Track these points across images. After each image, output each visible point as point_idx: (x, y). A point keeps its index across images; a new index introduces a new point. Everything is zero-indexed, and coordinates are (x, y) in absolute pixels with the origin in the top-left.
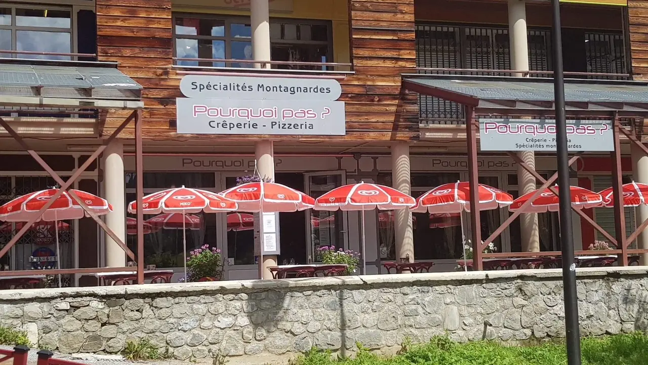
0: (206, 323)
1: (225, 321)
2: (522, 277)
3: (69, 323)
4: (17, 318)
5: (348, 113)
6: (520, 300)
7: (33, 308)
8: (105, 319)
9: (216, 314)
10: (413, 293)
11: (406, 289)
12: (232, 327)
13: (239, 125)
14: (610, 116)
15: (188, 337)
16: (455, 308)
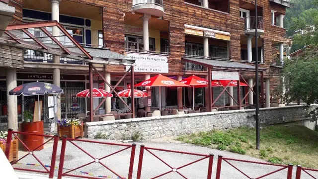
0: (152, 129)
1: (156, 128)
2: (221, 113)
3: (117, 131)
4: (102, 130)
5: (169, 67)
6: (220, 119)
7: (107, 127)
8: (126, 129)
9: (154, 127)
10: (198, 118)
11: (197, 117)
12: (158, 130)
13: (142, 69)
14: (238, 71)
15: (147, 133)
16: (207, 122)
